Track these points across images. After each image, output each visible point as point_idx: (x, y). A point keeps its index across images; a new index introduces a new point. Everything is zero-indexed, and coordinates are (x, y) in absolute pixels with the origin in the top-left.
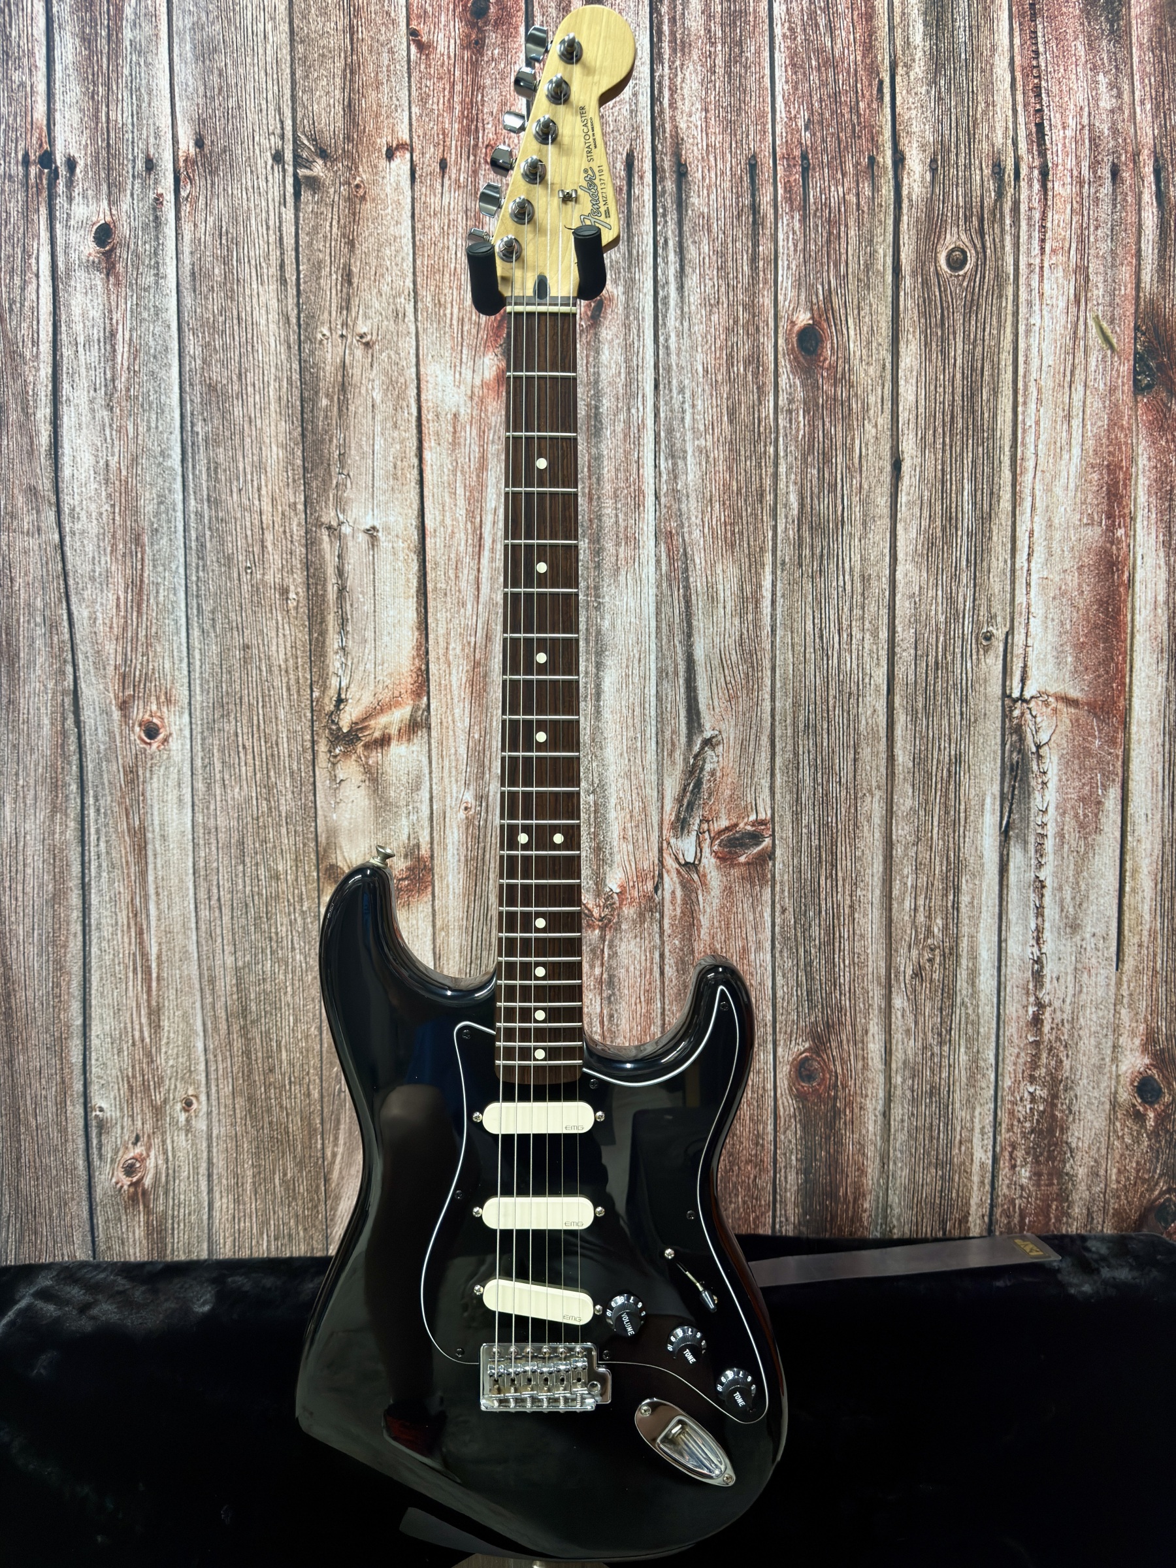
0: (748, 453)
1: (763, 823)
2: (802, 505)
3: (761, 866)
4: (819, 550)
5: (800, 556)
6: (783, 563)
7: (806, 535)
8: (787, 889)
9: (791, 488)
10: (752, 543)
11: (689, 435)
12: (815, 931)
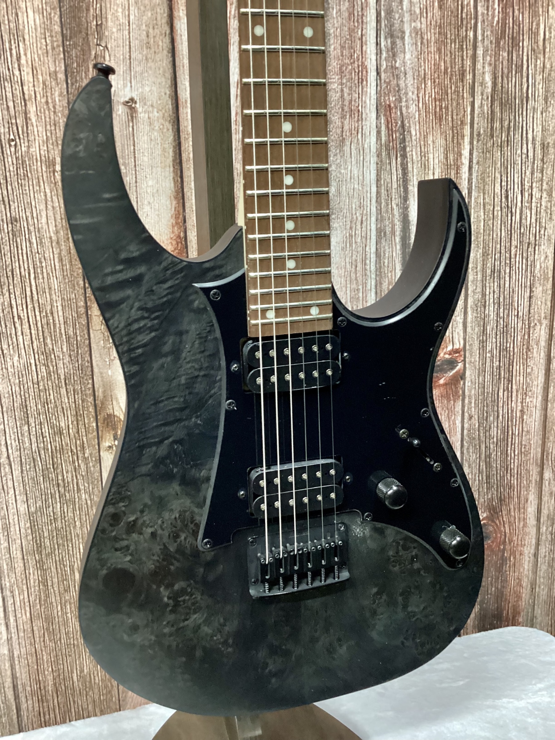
0: (453, 37)
1: (457, 351)
2: (495, 84)
3: (455, 385)
4: (506, 123)
5: (492, 128)
6: (479, 135)
7: (497, 110)
8: (473, 401)
9: (487, 68)
10: (455, 117)
11: (407, 18)
12: (494, 432)
